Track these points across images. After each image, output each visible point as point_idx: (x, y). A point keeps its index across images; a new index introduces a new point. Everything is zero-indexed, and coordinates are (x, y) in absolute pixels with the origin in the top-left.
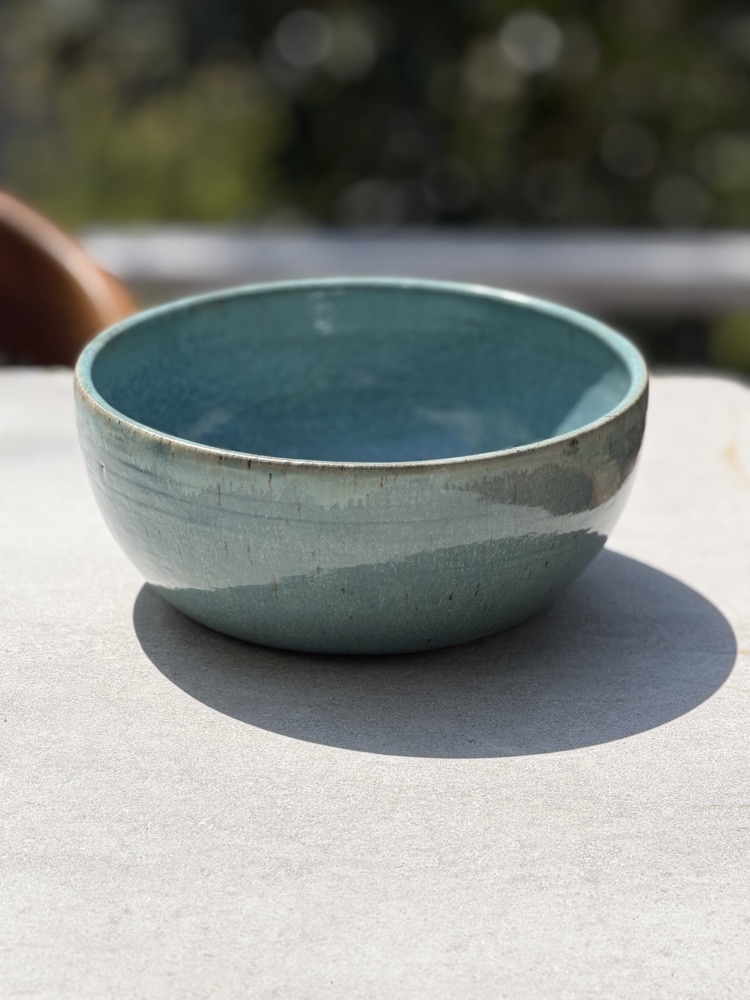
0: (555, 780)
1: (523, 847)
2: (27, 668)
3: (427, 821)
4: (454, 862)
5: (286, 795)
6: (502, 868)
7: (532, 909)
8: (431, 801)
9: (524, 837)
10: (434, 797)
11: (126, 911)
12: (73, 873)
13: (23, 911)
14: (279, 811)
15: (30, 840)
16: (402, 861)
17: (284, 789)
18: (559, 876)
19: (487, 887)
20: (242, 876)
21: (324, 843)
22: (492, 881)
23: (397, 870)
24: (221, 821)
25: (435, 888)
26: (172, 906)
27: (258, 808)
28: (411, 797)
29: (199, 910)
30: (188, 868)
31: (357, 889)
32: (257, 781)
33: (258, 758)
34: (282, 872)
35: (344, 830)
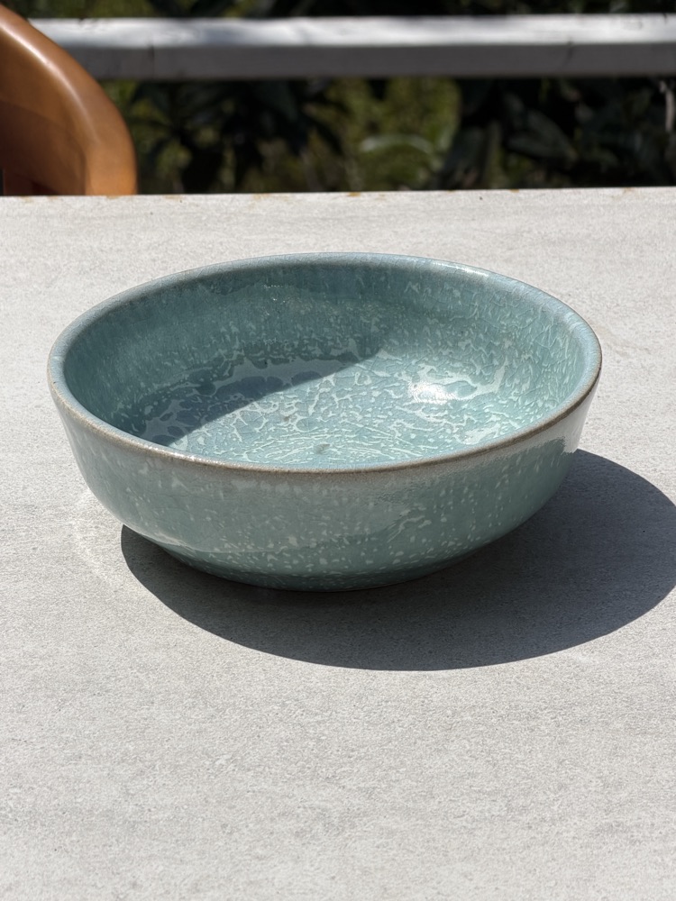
0: (636, 695)
1: (606, 785)
2: (8, 562)
3: (489, 753)
4: (525, 809)
5: (319, 722)
6: (583, 815)
7: (625, 871)
8: (492, 726)
9: (606, 772)
10: (494, 720)
11: (134, 885)
12: (69, 834)
13: (9, 889)
14: (312, 743)
15: (16, 790)
16: (463, 808)
17: (316, 714)
18: (653, 825)
19: (567, 842)
20: (272, 833)
21: (367, 786)
22: (572, 834)
23: (457, 821)
24: (242, 758)
25: (505, 846)
26: (189, 876)
27: (287, 741)
28: (468, 722)
29: (222, 881)
30: (206, 824)
31: (411, 849)
32: (284, 705)
33: (283, 673)
34: (319, 827)
35: (391, 768)
